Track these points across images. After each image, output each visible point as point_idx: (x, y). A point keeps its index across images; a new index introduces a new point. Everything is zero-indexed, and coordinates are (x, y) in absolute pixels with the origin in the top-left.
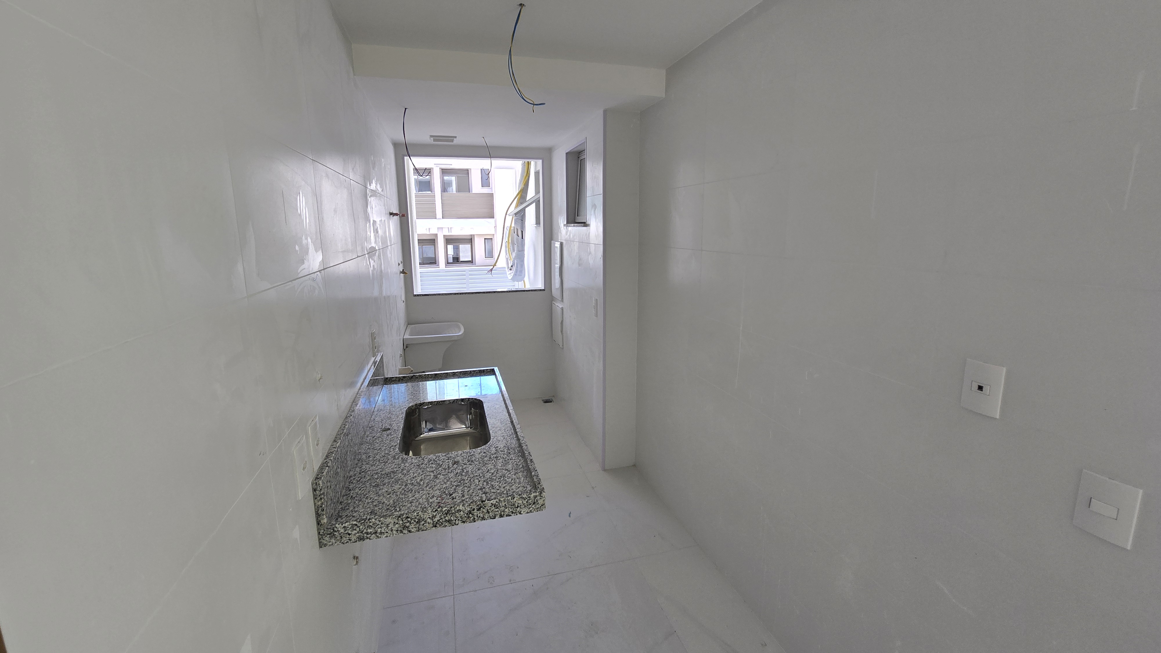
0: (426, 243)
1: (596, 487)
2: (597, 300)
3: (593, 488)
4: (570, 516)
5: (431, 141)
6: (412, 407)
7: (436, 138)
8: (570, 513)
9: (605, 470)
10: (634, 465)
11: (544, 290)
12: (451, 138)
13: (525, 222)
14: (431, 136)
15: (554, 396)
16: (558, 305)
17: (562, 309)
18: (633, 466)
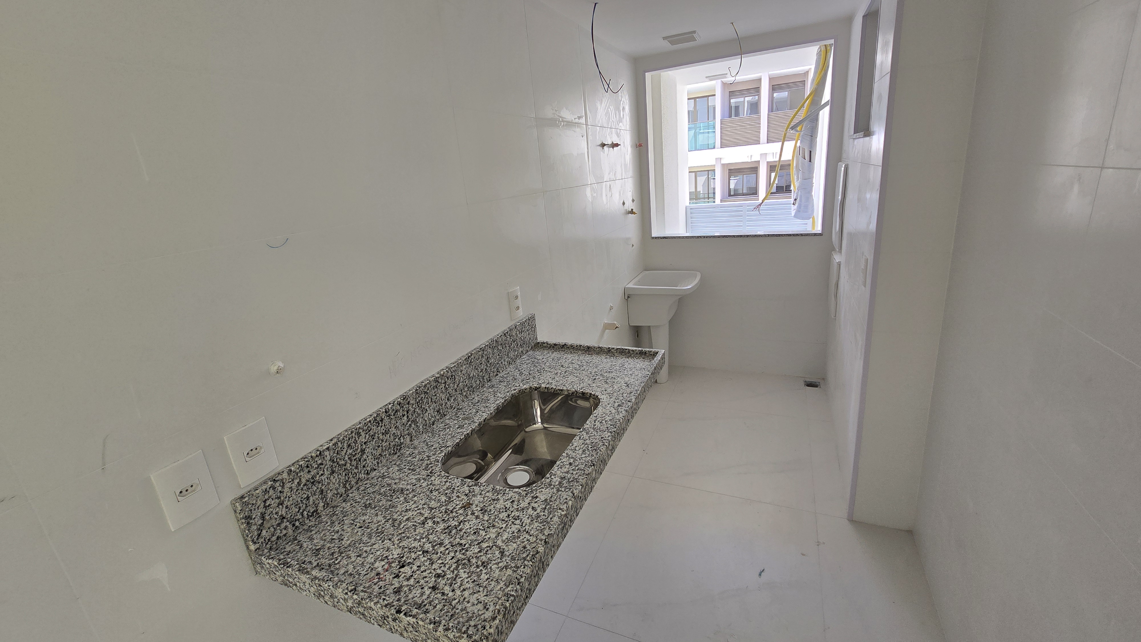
0: (746, 172)
1: (824, 543)
2: (868, 259)
3: (818, 544)
4: (760, 575)
5: (666, 45)
6: (525, 390)
7: (673, 39)
8: (763, 570)
9: (851, 520)
10: (910, 532)
11: (820, 235)
12: (689, 36)
13: (816, 138)
14: (664, 38)
15: (823, 379)
16: (837, 258)
17: (839, 264)
18: (907, 531)
